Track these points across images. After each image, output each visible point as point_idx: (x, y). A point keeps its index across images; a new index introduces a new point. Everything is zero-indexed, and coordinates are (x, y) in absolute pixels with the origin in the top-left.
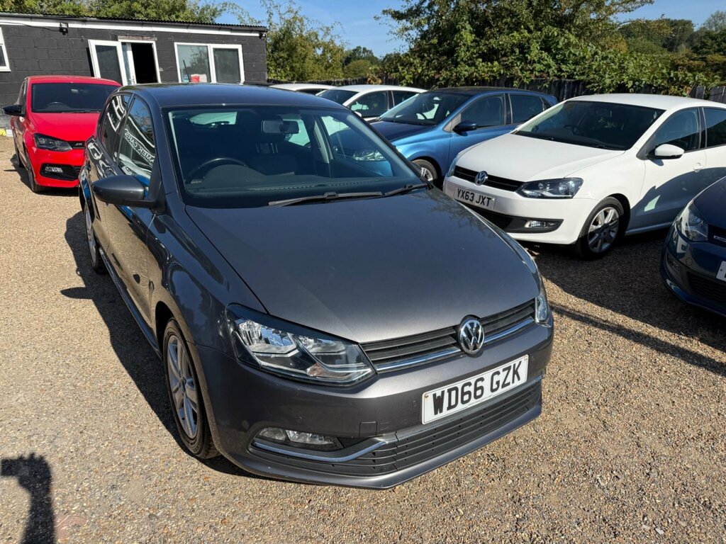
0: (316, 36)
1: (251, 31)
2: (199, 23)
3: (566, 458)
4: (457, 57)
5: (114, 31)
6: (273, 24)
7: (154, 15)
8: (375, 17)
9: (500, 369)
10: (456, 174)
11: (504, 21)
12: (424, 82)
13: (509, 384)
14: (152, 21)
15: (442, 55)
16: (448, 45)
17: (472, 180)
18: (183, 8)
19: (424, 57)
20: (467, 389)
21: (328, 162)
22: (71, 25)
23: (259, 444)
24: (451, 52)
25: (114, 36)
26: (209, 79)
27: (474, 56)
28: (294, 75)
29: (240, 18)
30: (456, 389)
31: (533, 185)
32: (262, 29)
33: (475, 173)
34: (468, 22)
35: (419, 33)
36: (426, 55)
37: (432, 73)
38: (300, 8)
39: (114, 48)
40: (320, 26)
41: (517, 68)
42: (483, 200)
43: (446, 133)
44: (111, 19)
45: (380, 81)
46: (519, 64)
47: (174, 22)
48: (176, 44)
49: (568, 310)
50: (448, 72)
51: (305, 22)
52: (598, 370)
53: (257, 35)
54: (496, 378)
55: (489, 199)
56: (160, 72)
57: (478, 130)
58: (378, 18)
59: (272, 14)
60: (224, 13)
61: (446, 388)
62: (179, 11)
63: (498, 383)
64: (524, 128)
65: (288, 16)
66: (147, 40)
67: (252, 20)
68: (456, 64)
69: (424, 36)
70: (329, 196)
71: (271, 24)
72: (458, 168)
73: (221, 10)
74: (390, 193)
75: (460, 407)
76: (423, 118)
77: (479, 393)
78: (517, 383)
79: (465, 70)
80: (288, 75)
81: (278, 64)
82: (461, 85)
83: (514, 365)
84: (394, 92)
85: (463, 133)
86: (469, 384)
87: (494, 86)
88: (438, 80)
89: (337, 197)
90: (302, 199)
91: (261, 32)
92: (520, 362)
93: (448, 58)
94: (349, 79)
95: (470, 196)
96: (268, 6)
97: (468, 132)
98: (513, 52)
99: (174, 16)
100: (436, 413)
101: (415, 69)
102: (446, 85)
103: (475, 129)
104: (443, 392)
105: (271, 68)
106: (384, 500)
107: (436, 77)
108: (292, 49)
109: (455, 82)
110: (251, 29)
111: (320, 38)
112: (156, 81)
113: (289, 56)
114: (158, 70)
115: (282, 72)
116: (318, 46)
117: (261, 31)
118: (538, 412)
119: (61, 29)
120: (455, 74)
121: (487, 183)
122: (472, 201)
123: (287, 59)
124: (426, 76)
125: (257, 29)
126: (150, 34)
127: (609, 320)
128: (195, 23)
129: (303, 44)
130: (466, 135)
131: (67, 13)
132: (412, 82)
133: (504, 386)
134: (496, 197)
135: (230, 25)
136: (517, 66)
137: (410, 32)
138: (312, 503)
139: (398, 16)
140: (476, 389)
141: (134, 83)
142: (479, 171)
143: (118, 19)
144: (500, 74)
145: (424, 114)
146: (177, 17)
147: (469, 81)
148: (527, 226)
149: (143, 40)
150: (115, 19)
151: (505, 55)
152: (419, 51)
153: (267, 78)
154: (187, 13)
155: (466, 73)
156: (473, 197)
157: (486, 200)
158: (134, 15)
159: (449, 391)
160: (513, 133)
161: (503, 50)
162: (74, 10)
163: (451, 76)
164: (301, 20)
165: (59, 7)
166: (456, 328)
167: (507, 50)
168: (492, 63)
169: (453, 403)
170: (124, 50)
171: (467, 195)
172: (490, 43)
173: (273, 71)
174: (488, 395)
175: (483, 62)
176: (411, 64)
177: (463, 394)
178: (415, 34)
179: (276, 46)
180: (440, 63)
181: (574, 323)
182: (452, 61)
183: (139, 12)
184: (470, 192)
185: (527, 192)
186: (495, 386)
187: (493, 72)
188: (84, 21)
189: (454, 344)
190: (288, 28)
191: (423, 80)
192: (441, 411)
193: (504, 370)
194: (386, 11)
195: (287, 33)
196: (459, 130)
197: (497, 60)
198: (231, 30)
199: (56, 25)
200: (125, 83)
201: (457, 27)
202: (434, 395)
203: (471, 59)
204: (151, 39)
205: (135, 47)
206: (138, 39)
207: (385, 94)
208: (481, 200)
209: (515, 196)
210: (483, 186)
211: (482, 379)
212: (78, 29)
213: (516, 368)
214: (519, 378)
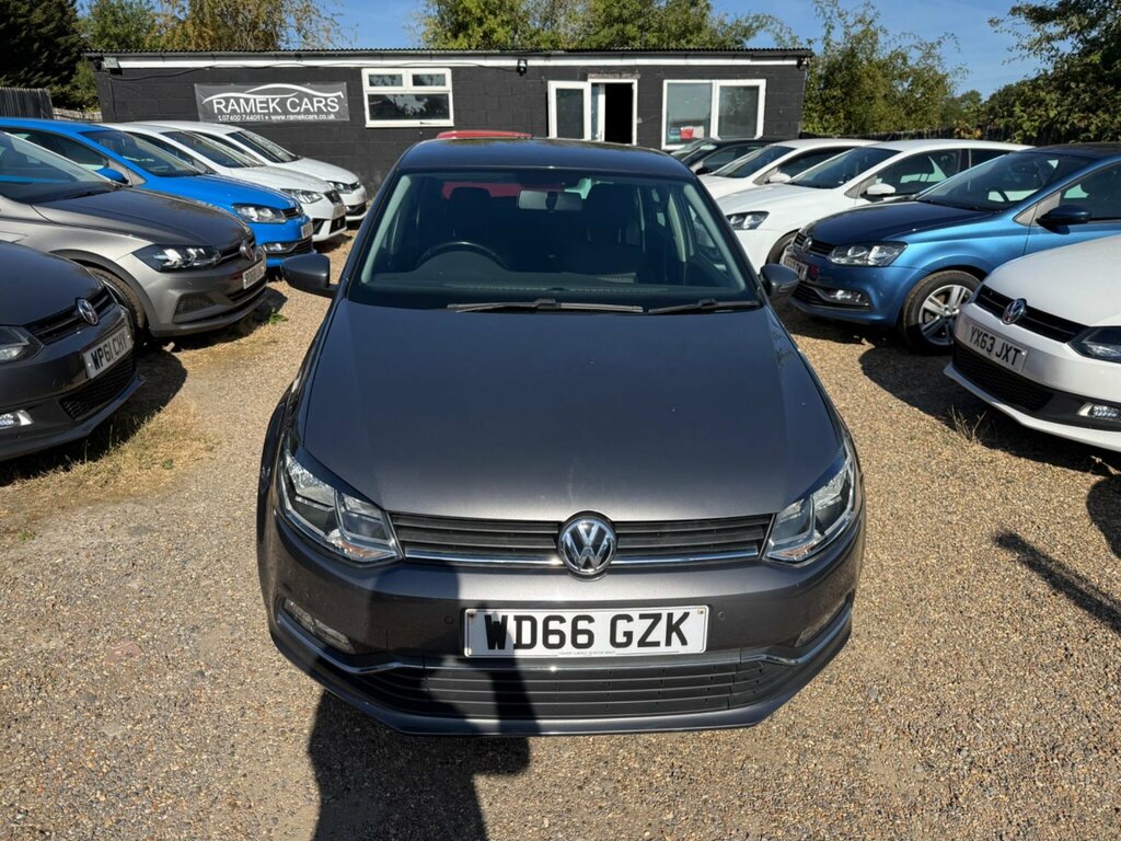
0: (905, 59)
1: (784, 58)
2: (698, 50)
3: (808, 823)
5: (584, 67)
6: (831, 43)
7: (655, 41)
8: (991, 21)
9: (635, 613)
10: (980, 302)
13: (657, 644)
14: (650, 50)
15: (1106, 83)
17: (999, 313)
18: (699, 28)
19: (1070, 88)
20: (553, 625)
21: (684, 260)
22: (532, 63)
23: (281, 618)
25: (582, 74)
26: (707, 132)
29: (778, 37)
30: (534, 622)
32: (803, 53)
33: (1006, 301)
35: (1080, 45)
36: (1073, 85)
37: (1075, 118)
38: (877, 14)
39: (581, 92)
40: (915, 42)
42: (1008, 351)
43: (1021, 227)
44: (596, 50)
45: (979, 133)
47: (686, 50)
48: (666, 82)
49: (1084, 586)
50: (1106, 117)
51: (881, 37)
52: (1039, 706)
53: (794, 62)
54: (622, 626)
55: (1018, 351)
56: (638, 125)
58: (997, 23)
59: (833, 28)
60: (758, 33)
61: (511, 614)
62: (692, 33)
63: (629, 635)
65: (857, 30)
66: (626, 78)
67: (794, 39)
71: (828, 44)
72: (986, 290)
73: (758, 27)
74: (661, 310)
75: (540, 651)
77: (582, 639)
78: (676, 647)
80: (840, 125)
81: (828, 109)
83: (670, 616)
84: (974, 151)
85: (1059, 227)
86: (562, 620)
88: (1086, 130)
89: (558, 307)
91: (800, 58)
92: (686, 615)
95: (989, 342)
96: (828, 15)
97: (1070, 227)
99: (683, 42)
100: (491, 647)
101: (1046, 111)
102: (1098, 138)
103: (1085, 222)
104: (505, 618)
105: (814, 115)
107: (1082, 125)
108: (852, 84)
110: (784, 54)
111: (910, 63)
112: (630, 141)
113: (847, 94)
114: (635, 121)
115: (832, 120)
116: (904, 76)
117: (801, 55)
119: (518, 68)
121: (1023, 322)
122: (989, 351)
123: (843, 100)
124: (1064, 123)
125: (795, 53)
126: (631, 70)
128: (716, 50)
129: (871, 74)
130: (1067, 232)
131: (543, 46)
132: (1034, 134)
133: (642, 643)
134: (1029, 349)
137: (1055, 44)
139: (1040, 16)
140: (576, 632)
141: (601, 136)
142: (1015, 296)
145: (1007, 193)
146: (688, 42)
148: (1084, 412)
149: (621, 78)
150: (601, 50)
152: (1062, 80)
153: (800, 130)
154: (705, 36)
156: (992, 345)
157: (1012, 353)
158: (627, 44)
159: (519, 620)
162: (551, 41)
164: (875, 34)
165: (535, 39)
166: (560, 525)
169: (526, 640)
170: (594, 94)
171: (983, 341)
173: (816, 120)
174: (602, 648)
176: (1041, 102)
177: (547, 632)
178: (1067, 47)
179: (828, 81)
180: (1100, 100)
181: (1070, 612)
183: (634, 39)
184: (990, 335)
186: (620, 638)
188: (548, 57)
189: (552, 551)
190: (852, 49)
191: (1057, 130)
192: (501, 647)
193: (642, 617)
194: (1019, 8)
195: (850, 57)
196: (1053, 221)
198: (753, 58)
199: (513, 63)
200: (588, 136)
202: (488, 618)
204: (631, 77)
205: (610, 89)
206: (615, 78)
207: (954, 155)
208: (1004, 352)
209: (1065, 351)
210: (1013, 325)
211: (590, 620)
212: (539, 67)
213: (674, 621)
214: (684, 642)
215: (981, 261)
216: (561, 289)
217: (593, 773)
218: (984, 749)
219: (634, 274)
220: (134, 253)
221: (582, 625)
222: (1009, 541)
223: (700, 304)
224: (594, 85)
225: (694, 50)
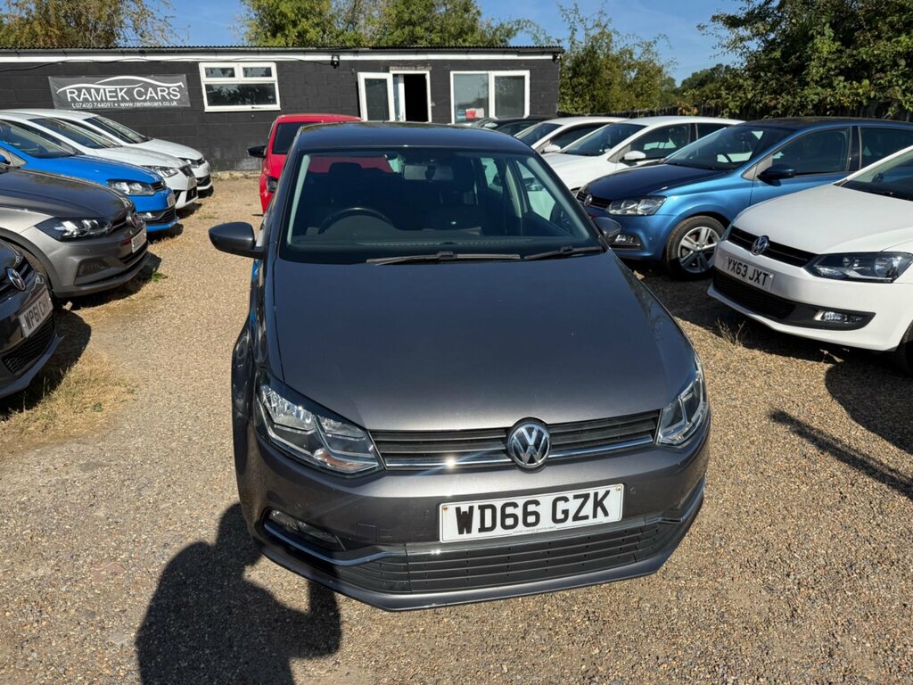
0: (631, 54)
1: (543, 53)
2: (490, 47)
3: (698, 643)
4: (807, 74)
5: (386, 61)
6: (576, 42)
7: (438, 40)
8: (699, 26)
9: (570, 494)
10: (731, 239)
11: (888, 20)
12: (756, 111)
13: (586, 517)
14: (435, 48)
15: (786, 73)
16: (797, 59)
17: (748, 247)
18: (472, 29)
19: (760, 76)
20: (509, 510)
21: (520, 216)
22: (344, 57)
23: (268, 527)
24: (799, 70)
25: (385, 67)
26: (487, 113)
27: (832, 73)
28: (594, 107)
29: (535, 37)
30: (493, 508)
31: (835, 260)
32: (557, 50)
33: (753, 238)
34: (828, 25)
35: (763, 44)
36: (762, 74)
37: (766, 99)
38: (610, 20)
39: (384, 82)
40: (637, 41)
41: (897, 88)
42: (759, 275)
43: (745, 181)
44: (391, 47)
45: (696, 111)
46: (900, 82)
47: (463, 47)
48: (452, 73)
49: (839, 446)
50: (789, 97)
51: (615, 37)
52: (833, 537)
53: (550, 57)
54: (561, 506)
55: (766, 275)
56: (432, 107)
57: (796, 178)
58: (703, 28)
59: (576, 30)
60: (519, 34)
61: (476, 504)
62: (467, 34)
63: (566, 512)
64: (859, 177)
65: (595, 32)
66: (421, 70)
67: (548, 39)
68: (804, 84)
70: (442, 256)
71: (573, 43)
72: (735, 230)
73: (517, 29)
74: (533, 256)
75: (499, 532)
77: (531, 519)
78: (601, 519)
79: (812, 94)
80: (586, 106)
81: (577, 93)
82: (807, 115)
83: (596, 494)
84: (699, 125)
85: (773, 181)
86: (515, 505)
87: (858, 116)
88: (775, 107)
89: (454, 258)
91: (555, 54)
92: (607, 493)
93: (794, 77)
94: (655, 109)
95: (743, 269)
96: (572, 20)
97: (781, 180)
98: (895, 64)
99: (460, 40)
100: (461, 532)
101: (744, 93)
102: (785, 114)
103: (792, 177)
104: (471, 508)
105: (567, 98)
107: (772, 104)
108: (595, 72)
109: (798, 110)
110: (543, 50)
111: (635, 57)
112: (427, 120)
113: (591, 81)
114: (430, 105)
115: (580, 102)
116: (630, 67)
117: (555, 51)
118: (653, 568)
119: (332, 62)
120: (799, 99)
121: (767, 253)
122: (744, 276)
123: (588, 86)
124: (758, 102)
125: (550, 50)
126: (424, 64)
127: (900, 470)
128: (487, 47)
129: (609, 66)
130: (779, 184)
131: (348, 44)
132: (738, 111)
133: (576, 518)
134: (776, 273)
135: (517, 47)
136: (898, 85)
137: (747, 43)
139: (733, 22)
140: (526, 513)
141: (403, 118)
142: (760, 235)
143: (399, 48)
144: (869, 98)
145: (730, 155)
146: (464, 41)
147: (820, 108)
148: (818, 318)
149: (416, 70)
150: (395, 48)
151: (883, 70)
152: (756, 69)
153: (557, 110)
154: (477, 36)
155: (814, 97)
156: (746, 271)
157: (762, 277)
158: (416, 42)
159: (482, 508)
161: (879, 62)
162: (355, 40)
163: (793, 102)
164: (609, 35)
165: (341, 38)
166: (507, 430)
167: (887, 62)
168: (860, 82)
169: (488, 524)
170: (396, 83)
171: (738, 268)
172: (859, 53)
173: (569, 102)
174: (546, 525)
175: (845, 81)
176: (740, 87)
177: (504, 516)
178: (755, 45)
179: (576, 70)
180: (782, 85)
181: (836, 466)
182: (799, 81)
183: (422, 38)
184: (744, 264)
185: (823, 270)
186: (560, 516)
187: (858, 95)
188: (356, 53)
189: (502, 451)
190: (593, 47)
191: (754, 109)
192: (469, 532)
193: (576, 497)
194: (718, 17)
195: (591, 52)
196: (769, 177)
197: (868, 77)
198: (519, 53)
199: (327, 58)
200: (392, 118)
201: (810, 33)
202: (458, 510)
203: (827, 77)
204: (425, 69)
205: (407, 78)
206: (411, 69)
207: (685, 128)
208: (756, 276)
209: (801, 273)
210: (761, 256)
211: (537, 503)
212: (349, 61)
213: (599, 498)
214: (606, 514)
215: (722, 208)
216: (451, 243)
217: (529, 625)
218: (804, 573)
219: (480, 228)
220: (35, 226)
221: (531, 508)
222: (780, 417)
223: (562, 251)
224: (395, 76)
225: (470, 47)
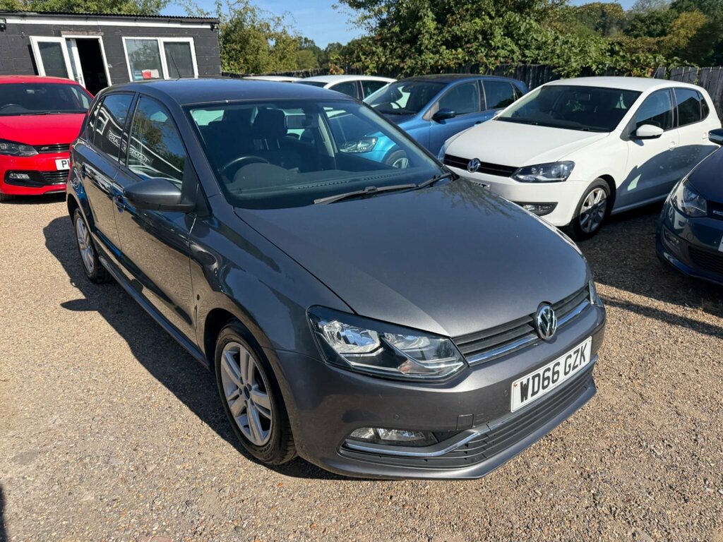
0: (268, 27)
1: (202, 23)
2: (143, 16)
4: (421, 45)
5: (56, 26)
6: (222, 15)
7: (96, 8)
8: (333, 6)
9: (571, 352)
11: (464, 8)
12: (388, 70)
14: (96, 14)
15: (405, 43)
16: (410, 33)
19: (386, 45)
21: (333, 156)
22: (10, 21)
23: (351, 445)
24: (413, 40)
25: (57, 31)
26: (161, 74)
27: (438, 43)
28: (248, 69)
29: (188, 9)
30: (538, 375)
31: (527, 170)
32: (213, 21)
33: (467, 161)
34: (429, 9)
35: (378, 22)
36: (388, 44)
37: (397, 62)
39: (59, 44)
40: (271, 16)
41: (481, 54)
43: (426, 122)
45: (343, 71)
46: (483, 50)
48: (124, 38)
50: (413, 61)
51: (257, 12)
53: (209, 27)
54: (569, 362)
55: (484, 185)
56: (109, 69)
57: (457, 117)
58: (336, 7)
59: (221, 5)
60: (168, 5)
61: (530, 376)
62: (121, 4)
63: (570, 366)
64: (505, 113)
65: (239, 7)
66: (93, 35)
68: (420, 52)
69: (383, 24)
70: (369, 190)
71: (220, 15)
72: (448, 156)
73: (166, 2)
74: (423, 184)
76: (397, 107)
77: (555, 377)
78: (584, 364)
79: (429, 58)
80: (241, 68)
81: (231, 57)
82: (427, 74)
83: (582, 348)
85: (442, 121)
86: (549, 369)
87: (459, 73)
88: (403, 68)
89: (378, 191)
90: (345, 195)
91: (212, 24)
92: (586, 344)
93: (411, 47)
94: (310, 70)
97: (446, 120)
98: (476, 38)
99: (116, 9)
100: (522, 401)
101: (379, 58)
102: (411, 74)
103: (454, 116)
104: (528, 380)
105: (223, 61)
106: (462, 488)
107: (401, 65)
108: (244, 41)
109: (421, 70)
110: (202, 21)
111: (271, 29)
113: (241, 47)
114: (107, 66)
115: (236, 64)
116: (271, 36)
117: (213, 23)
120: (420, 62)
121: (480, 170)
123: (240, 52)
124: (390, 65)
125: (208, 21)
126: (96, 29)
127: (616, 297)
129: (255, 35)
130: (445, 123)
132: (376, 71)
133: (574, 368)
134: (491, 183)
135: (179, 17)
136: (482, 52)
137: (369, 20)
138: (394, 499)
139: (356, 4)
140: (554, 374)
143: (57, 13)
144: (465, 61)
145: (397, 102)
146: (120, 10)
147: (435, 69)
149: (88, 35)
150: (53, 13)
151: (468, 42)
152: (381, 41)
153: (221, 71)
154: (130, 5)
155: (431, 61)
158: (73, 9)
159: (533, 378)
160: (494, 119)
161: (466, 36)
162: (7, 5)
163: (416, 64)
164: (252, 11)
166: (534, 315)
167: (471, 37)
168: (456, 50)
169: (536, 389)
170: (69, 47)
172: (453, 30)
173: (226, 64)
174: (562, 378)
175: (447, 49)
176: (374, 53)
177: (544, 379)
179: (227, 38)
180: (404, 52)
182: (416, 49)
183: (79, 6)
185: (522, 177)
186: (567, 369)
187: (458, 59)
188: (24, 17)
189: (531, 332)
190: (239, 20)
192: (526, 398)
193: (575, 353)
195: (238, 24)
196: (438, 118)
197: (461, 47)
198: (182, 23)
200: (71, 77)
201: (419, 14)
202: (522, 383)
203: (434, 47)
204: (96, 34)
205: (80, 43)
206: (83, 34)
209: (508, 181)
211: (558, 364)
212: (17, 24)
214: (584, 360)
224: (67, 39)
